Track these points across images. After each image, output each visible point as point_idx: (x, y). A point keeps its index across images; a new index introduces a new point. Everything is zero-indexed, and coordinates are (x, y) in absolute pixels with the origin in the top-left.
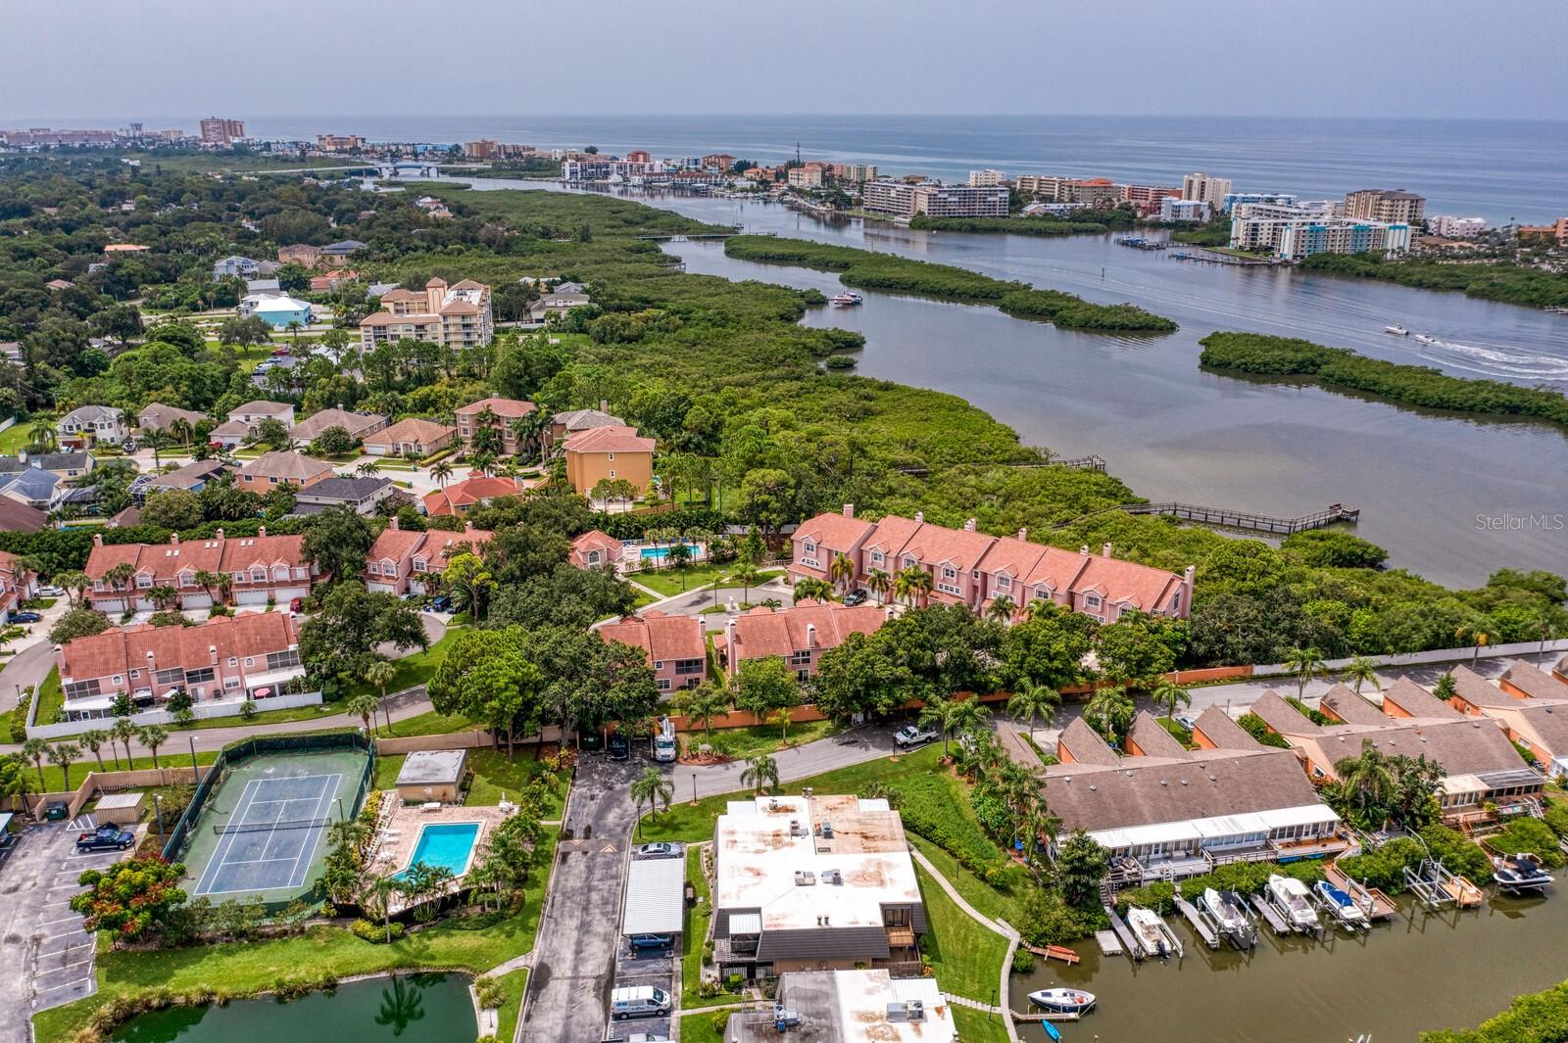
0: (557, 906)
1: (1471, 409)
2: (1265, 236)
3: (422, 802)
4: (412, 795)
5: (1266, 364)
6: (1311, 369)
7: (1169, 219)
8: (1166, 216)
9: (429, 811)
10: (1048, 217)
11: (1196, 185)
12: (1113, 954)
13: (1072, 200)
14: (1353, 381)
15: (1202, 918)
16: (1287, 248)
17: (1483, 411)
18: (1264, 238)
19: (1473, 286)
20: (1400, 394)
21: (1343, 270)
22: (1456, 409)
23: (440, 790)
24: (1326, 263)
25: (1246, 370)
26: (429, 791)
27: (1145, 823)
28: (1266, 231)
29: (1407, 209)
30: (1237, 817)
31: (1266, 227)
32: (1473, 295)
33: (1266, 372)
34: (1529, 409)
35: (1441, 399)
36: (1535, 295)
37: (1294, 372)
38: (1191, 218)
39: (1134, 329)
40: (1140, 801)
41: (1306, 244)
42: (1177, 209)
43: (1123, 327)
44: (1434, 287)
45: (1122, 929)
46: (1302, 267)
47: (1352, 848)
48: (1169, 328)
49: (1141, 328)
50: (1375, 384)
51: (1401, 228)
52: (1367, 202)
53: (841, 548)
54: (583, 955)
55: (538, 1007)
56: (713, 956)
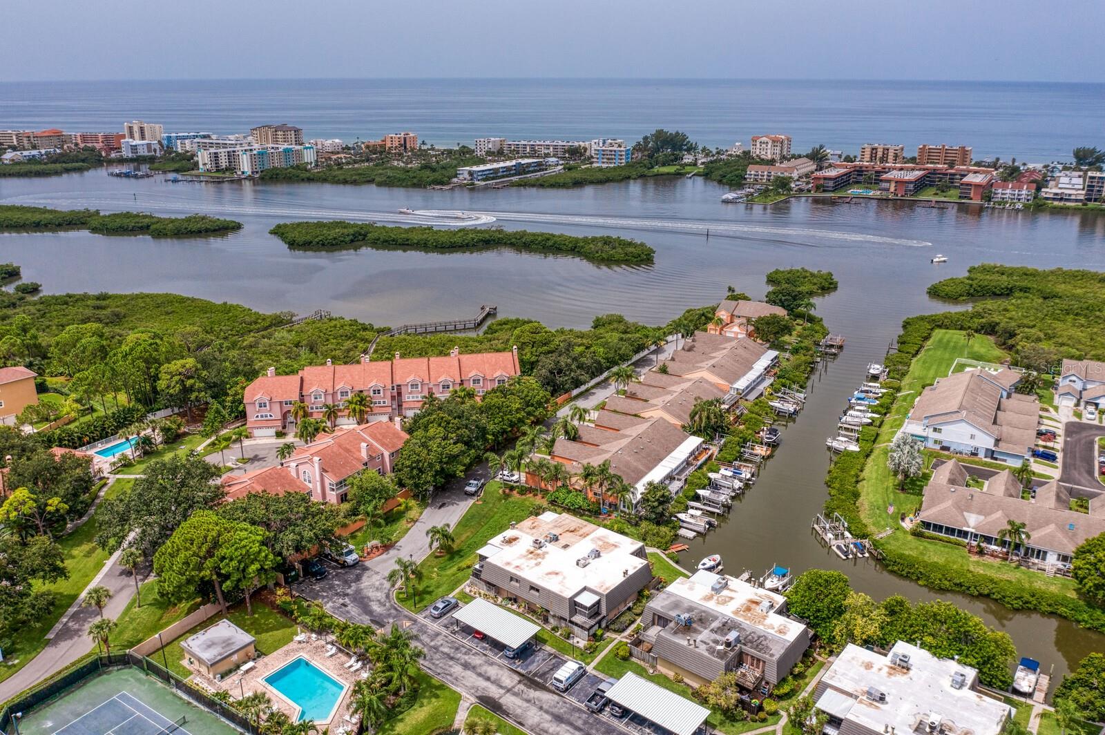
0: (433, 667)
1: (467, 245)
2: (223, 161)
3: (238, 667)
4: (224, 667)
5: (335, 239)
6: (360, 237)
7: (130, 155)
8: (126, 153)
9: (247, 672)
10: (32, 160)
11: (136, 129)
12: (694, 537)
13: (34, 147)
14: (393, 240)
15: (705, 504)
16: (245, 166)
17: (474, 245)
18: (224, 163)
19: (378, 179)
20: (425, 243)
21: (290, 178)
22: (460, 247)
23: (242, 653)
24: (277, 174)
25: (323, 245)
26: (235, 658)
27: (646, 473)
28: (223, 158)
29: (293, 136)
30: (673, 454)
31: (223, 154)
32: (380, 184)
33: (337, 244)
34: (494, 240)
35: (451, 242)
36: (415, 181)
37: (352, 241)
38: (146, 154)
39: (215, 230)
40: (635, 464)
41: (258, 163)
42: (134, 148)
43: (207, 230)
44: (355, 183)
45: (685, 525)
46: (262, 178)
47: (714, 450)
48: (236, 227)
49: (219, 229)
50: (408, 240)
51: (310, 148)
52: (267, 134)
53: (291, 397)
54: (493, 678)
55: (516, 716)
56: (576, 629)
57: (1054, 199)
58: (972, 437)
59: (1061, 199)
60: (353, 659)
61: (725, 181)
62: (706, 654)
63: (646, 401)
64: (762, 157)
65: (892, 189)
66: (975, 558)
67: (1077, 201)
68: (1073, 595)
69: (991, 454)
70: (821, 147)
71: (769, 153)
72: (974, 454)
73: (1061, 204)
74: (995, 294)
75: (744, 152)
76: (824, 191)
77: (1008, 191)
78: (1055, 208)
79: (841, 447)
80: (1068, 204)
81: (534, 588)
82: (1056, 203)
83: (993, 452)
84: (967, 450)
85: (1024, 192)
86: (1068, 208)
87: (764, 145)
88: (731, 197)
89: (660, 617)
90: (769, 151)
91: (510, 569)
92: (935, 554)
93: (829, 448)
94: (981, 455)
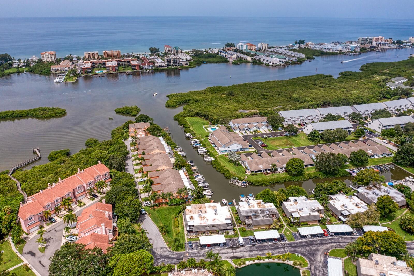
12: (211, 197)
27: (185, 186)
30: (182, 178)
45: (207, 195)
47: (186, 172)
53: (41, 211)
54: (226, 252)
55: (243, 256)
56: (229, 231)
57: (159, 67)
58: (237, 147)
59: (161, 67)
60: (193, 270)
61: (42, 73)
62: (267, 218)
63: (151, 165)
64: (48, 61)
65: (111, 70)
66: (267, 175)
67: (166, 67)
68: (288, 175)
69: (242, 150)
70: (70, 55)
71: (50, 59)
72: (238, 151)
73: (162, 68)
74: (183, 103)
75: (38, 59)
76: (88, 73)
77: (146, 66)
78: (161, 70)
79: (210, 160)
80: (164, 68)
81: (213, 226)
82: (160, 68)
83: (242, 149)
84: (236, 150)
85: (151, 66)
86: (164, 69)
87: (47, 56)
88: (58, 81)
89: (246, 217)
90: (50, 58)
91: (203, 224)
92: (260, 178)
93: (206, 161)
94: (240, 151)
